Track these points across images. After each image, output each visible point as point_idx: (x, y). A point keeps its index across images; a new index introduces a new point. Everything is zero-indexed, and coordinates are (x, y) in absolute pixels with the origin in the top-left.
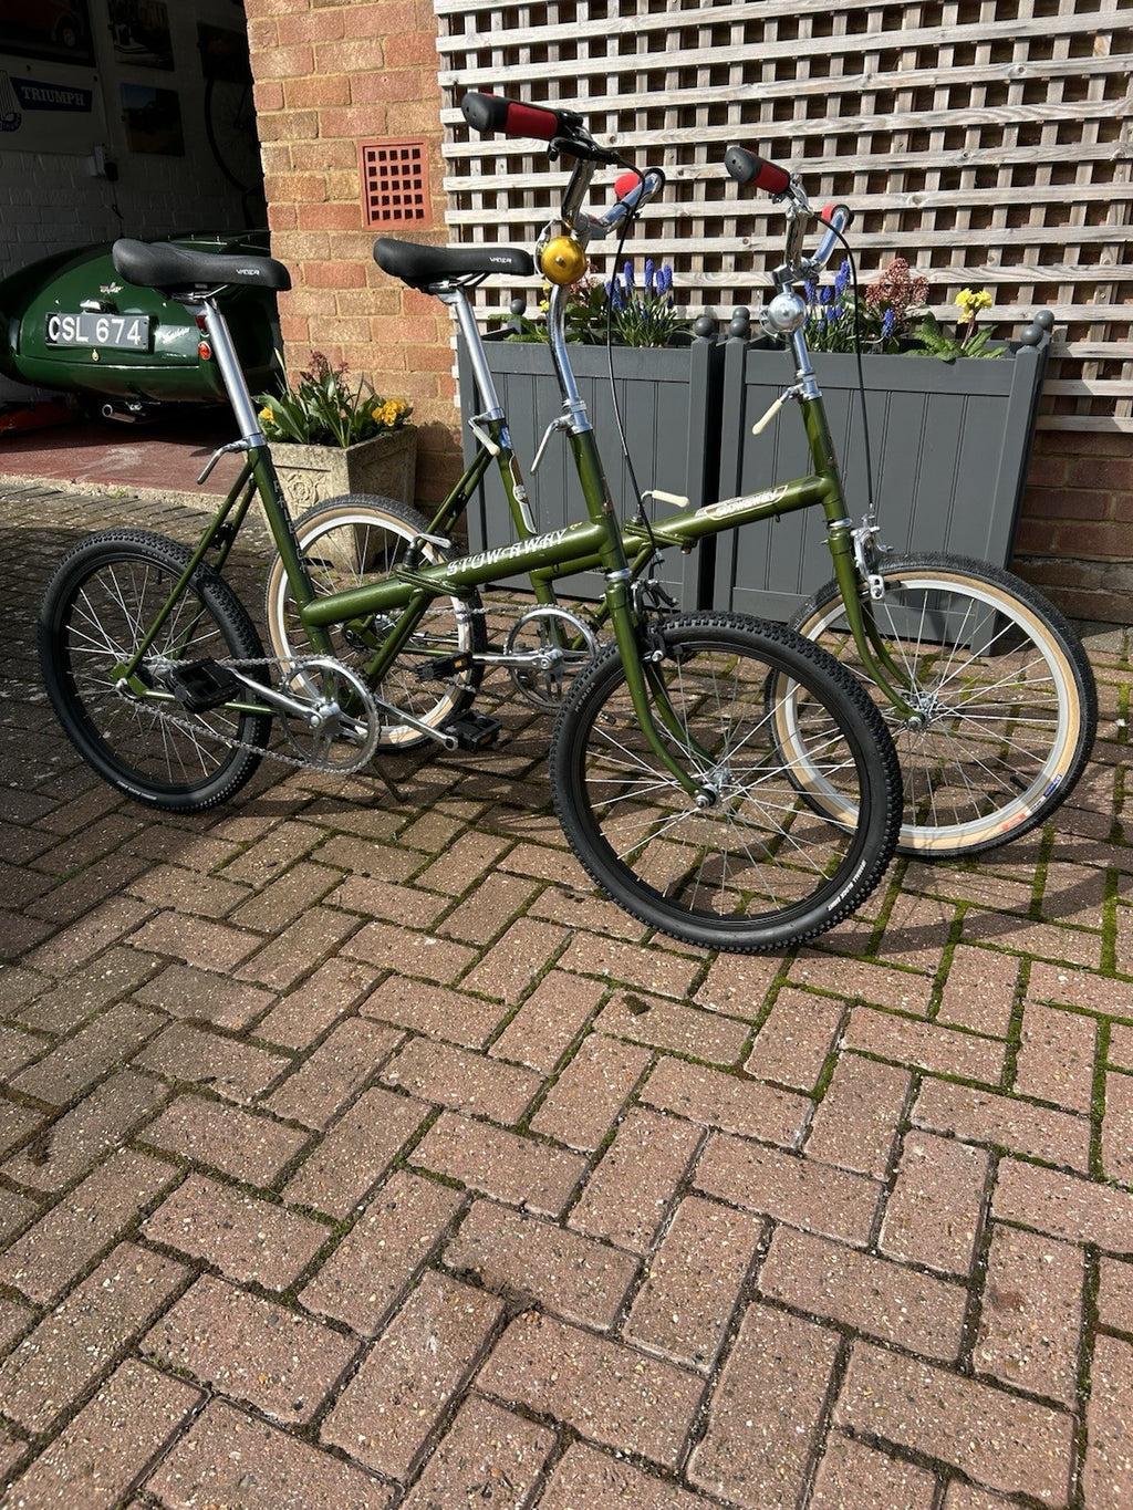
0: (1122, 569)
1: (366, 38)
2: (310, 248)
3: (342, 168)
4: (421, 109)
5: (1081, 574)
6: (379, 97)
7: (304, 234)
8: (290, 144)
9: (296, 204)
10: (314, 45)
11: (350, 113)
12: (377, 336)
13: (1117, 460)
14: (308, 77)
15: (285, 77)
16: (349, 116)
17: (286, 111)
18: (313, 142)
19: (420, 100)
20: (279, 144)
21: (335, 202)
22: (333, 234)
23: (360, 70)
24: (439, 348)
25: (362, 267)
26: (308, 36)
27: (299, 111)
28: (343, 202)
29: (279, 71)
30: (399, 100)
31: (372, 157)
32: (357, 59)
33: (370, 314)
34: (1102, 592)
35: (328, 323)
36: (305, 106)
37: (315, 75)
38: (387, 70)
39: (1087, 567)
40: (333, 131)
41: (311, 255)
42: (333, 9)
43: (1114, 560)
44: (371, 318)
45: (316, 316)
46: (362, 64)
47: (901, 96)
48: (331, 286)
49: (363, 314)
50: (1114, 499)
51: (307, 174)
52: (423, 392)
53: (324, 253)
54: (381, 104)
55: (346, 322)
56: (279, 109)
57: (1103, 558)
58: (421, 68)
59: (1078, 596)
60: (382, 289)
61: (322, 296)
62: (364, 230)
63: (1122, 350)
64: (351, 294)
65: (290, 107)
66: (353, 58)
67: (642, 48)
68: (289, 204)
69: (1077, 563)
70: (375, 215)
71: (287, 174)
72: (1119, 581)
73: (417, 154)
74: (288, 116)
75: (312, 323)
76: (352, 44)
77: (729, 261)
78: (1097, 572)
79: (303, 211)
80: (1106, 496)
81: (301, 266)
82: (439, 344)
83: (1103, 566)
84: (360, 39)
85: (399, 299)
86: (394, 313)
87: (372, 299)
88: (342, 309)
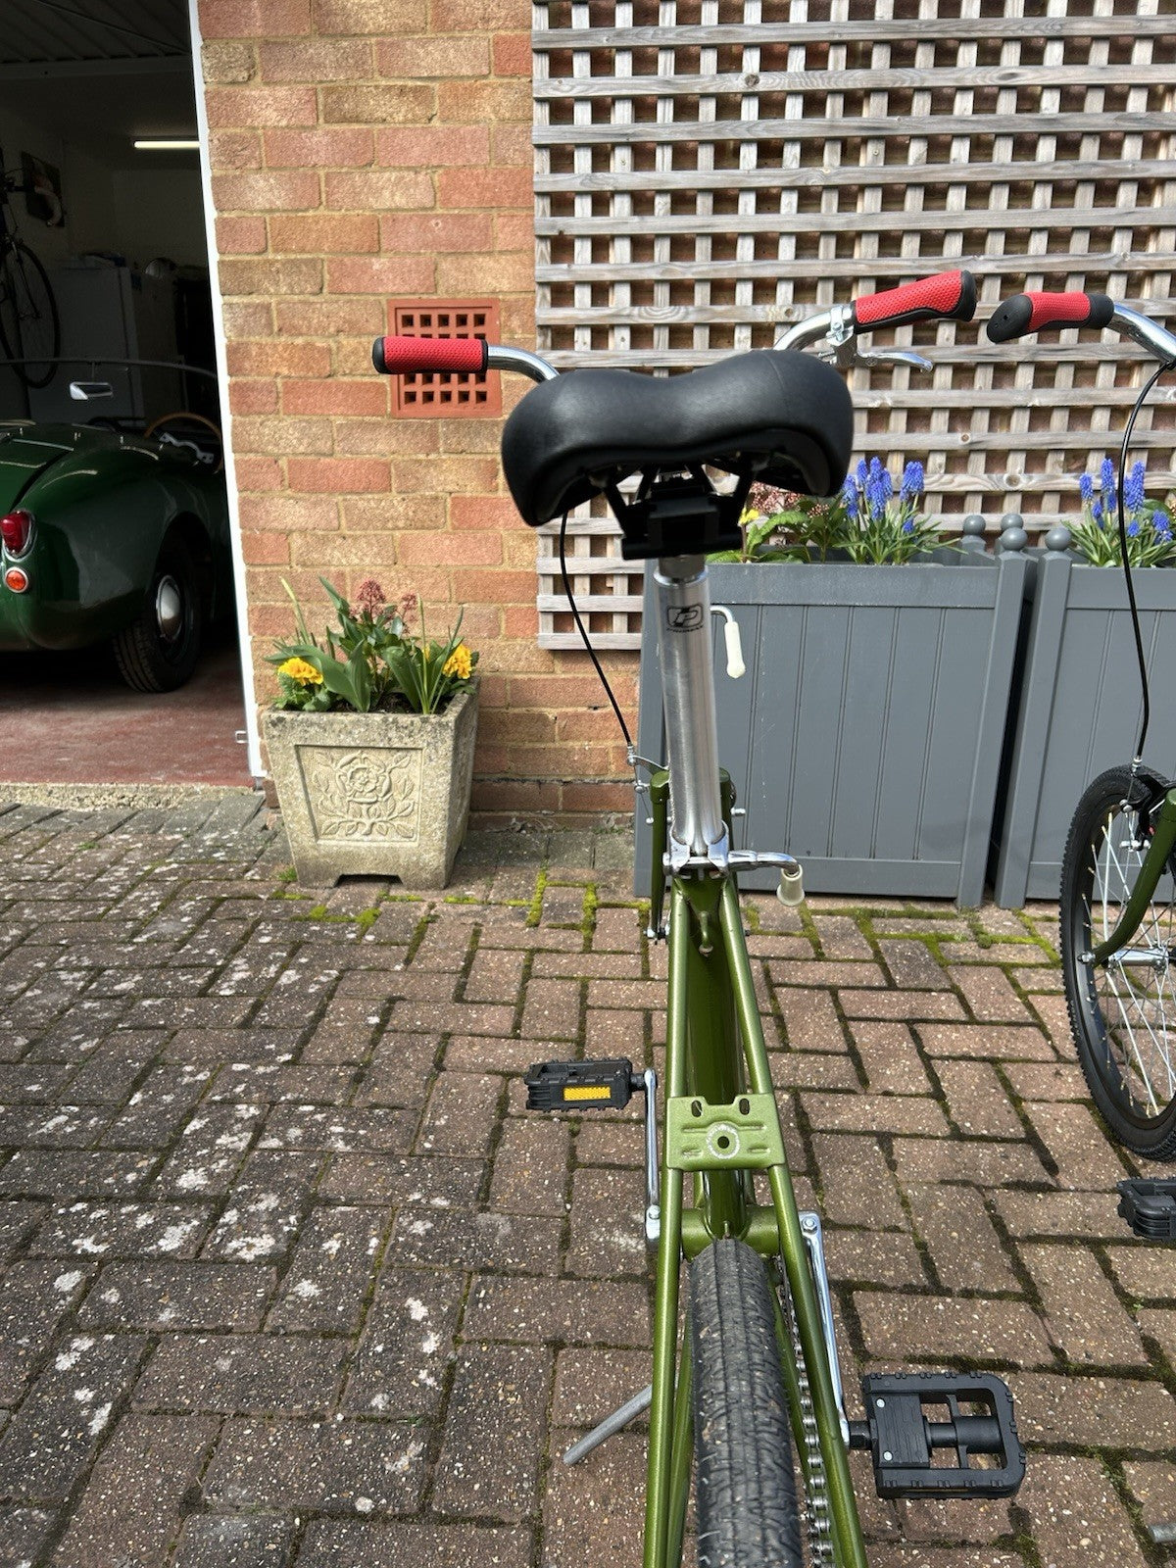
1: (409, 168)
2: (299, 440)
3: (359, 334)
4: (491, 263)
6: (426, 245)
7: (289, 420)
8: (273, 301)
9: (279, 381)
10: (322, 173)
11: (377, 264)
12: (405, 556)
14: (311, 213)
15: (271, 211)
16: (376, 267)
17: (270, 256)
18: (312, 299)
19: (490, 253)
20: (256, 299)
21: (346, 379)
22: (340, 420)
23: (398, 209)
24: (506, 573)
25: (387, 465)
26: (314, 159)
27: (293, 256)
28: (358, 379)
29: (261, 202)
30: (457, 252)
31: (408, 321)
32: (393, 195)
33: (396, 528)
35: (324, 541)
36: (303, 251)
37: (322, 211)
38: (440, 211)
40: (348, 285)
41: (302, 449)
42: (356, 126)
44: (397, 534)
45: (303, 531)
46: (400, 200)
47: (1157, 279)
48: (332, 491)
49: (384, 528)
51: (300, 341)
52: (478, 630)
53: (323, 445)
54: (429, 254)
55: (355, 538)
56: (259, 253)
58: (494, 213)
60: (417, 495)
61: (315, 504)
62: (392, 416)
64: (367, 503)
65: (276, 251)
66: (386, 194)
67: (829, 206)
68: (268, 379)
70: (411, 397)
71: (269, 340)
73: (480, 320)
74: (272, 263)
75: (296, 541)
76: (387, 175)
77: (937, 461)
79: (289, 389)
81: (283, 463)
82: (506, 567)
84: (401, 169)
85: (445, 507)
86: (437, 528)
87: (401, 509)
88: (349, 521)
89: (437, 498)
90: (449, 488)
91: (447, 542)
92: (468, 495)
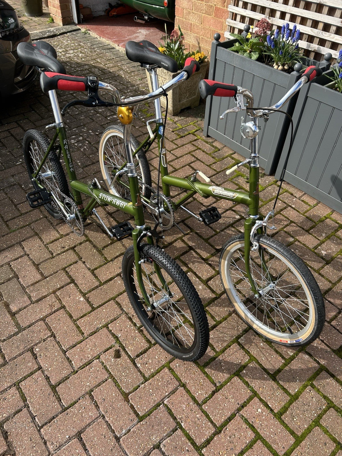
12: (204, 22)
33: (203, 13)
35: (189, 13)
44: (203, 15)
45: (186, 9)
49: (201, 12)
55: (195, 14)
60: (208, 4)
64: (198, 3)
75: (185, 11)
85: (213, 9)
86: (211, 15)
87: (205, 7)
88: (194, 8)
89: (212, 6)
90: (215, 3)
91: (212, 20)
92: (219, 7)
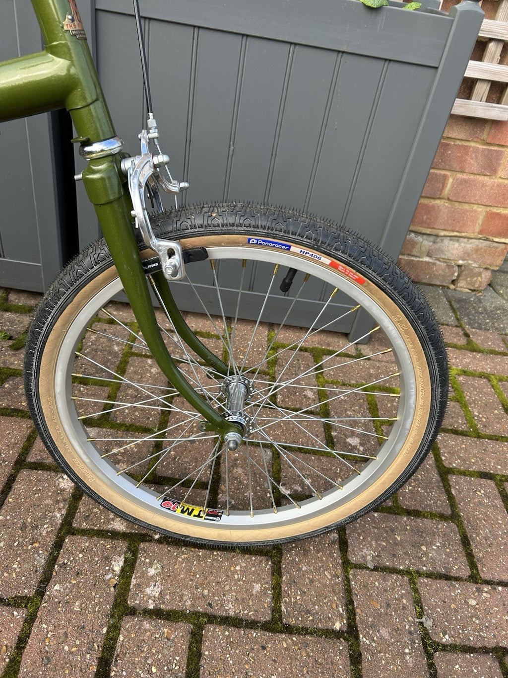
0: (446, 241)
5: (414, 244)
13: (458, 142)
34: (427, 259)
39: (420, 239)
43: (442, 233)
50: (451, 180)
57: (434, 232)
59: (409, 263)
63: (495, 29)
69: (413, 235)
72: (442, 252)
78: (426, 243)
80: (445, 178)
83: (432, 238)
